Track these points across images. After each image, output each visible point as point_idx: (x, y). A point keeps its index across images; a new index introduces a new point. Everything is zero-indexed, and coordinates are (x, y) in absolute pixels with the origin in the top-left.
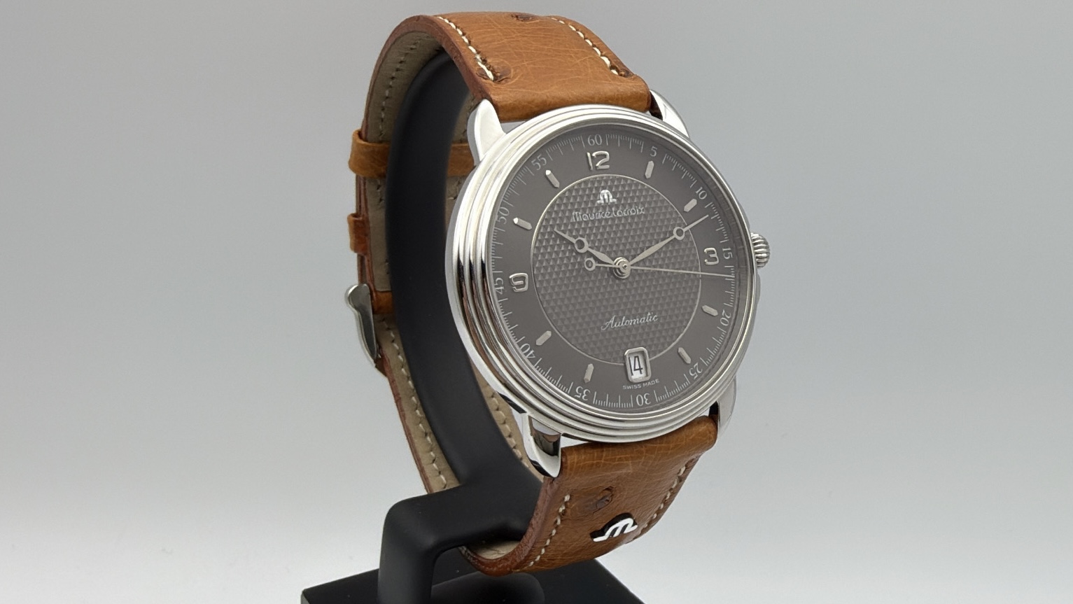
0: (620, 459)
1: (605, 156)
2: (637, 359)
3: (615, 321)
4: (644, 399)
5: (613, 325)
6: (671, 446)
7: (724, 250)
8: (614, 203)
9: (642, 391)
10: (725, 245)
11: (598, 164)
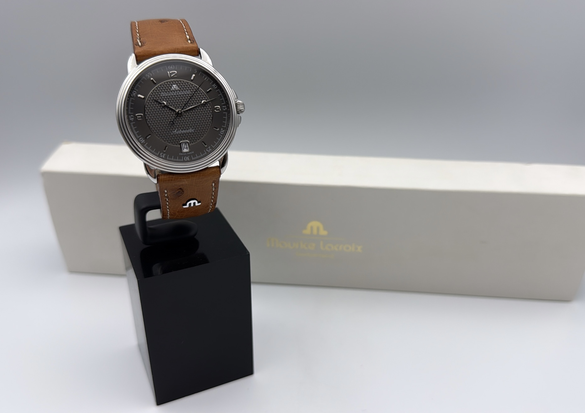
0: (180, 179)
1: (175, 73)
2: (186, 145)
3: (177, 131)
4: (188, 158)
5: (176, 132)
7: (223, 107)
8: (178, 90)
9: (187, 156)
10: (224, 105)
11: (172, 76)
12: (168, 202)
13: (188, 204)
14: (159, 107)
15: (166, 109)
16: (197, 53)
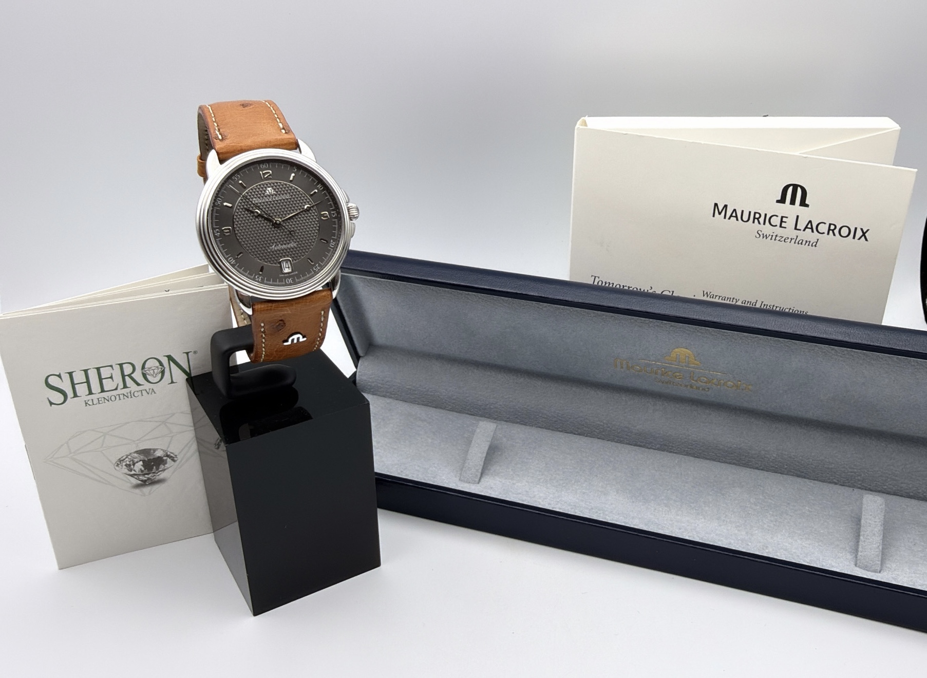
0: (282, 307)
1: (269, 173)
2: (287, 263)
3: (275, 246)
4: (290, 280)
5: (274, 248)
6: (308, 301)
7: (332, 213)
8: (274, 194)
9: (289, 277)
10: (333, 210)
11: (266, 176)
12: (264, 338)
13: (290, 340)
14: (251, 218)
15: (260, 219)
16: (294, 146)
